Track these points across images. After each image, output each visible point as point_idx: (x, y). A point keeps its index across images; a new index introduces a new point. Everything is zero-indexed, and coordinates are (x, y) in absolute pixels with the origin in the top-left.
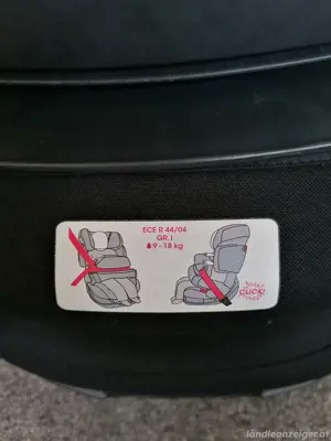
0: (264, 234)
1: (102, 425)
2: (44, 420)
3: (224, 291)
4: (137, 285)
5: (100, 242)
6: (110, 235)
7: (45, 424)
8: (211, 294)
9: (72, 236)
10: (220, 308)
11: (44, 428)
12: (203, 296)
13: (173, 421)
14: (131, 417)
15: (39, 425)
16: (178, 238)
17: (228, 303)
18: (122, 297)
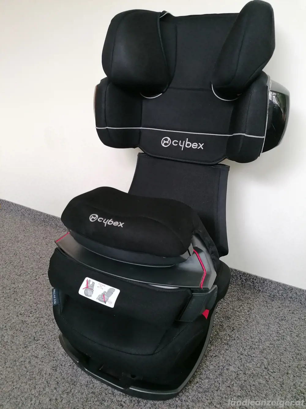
0: (117, 292)
1: (72, 380)
2: (54, 368)
3: (106, 300)
4: (93, 293)
5: (91, 283)
6: (93, 282)
7: (53, 370)
8: (103, 300)
9: (87, 280)
10: (103, 303)
11: (52, 370)
12: (102, 299)
13: (97, 390)
14: (83, 382)
15: (51, 369)
16: (103, 287)
17: (105, 303)
18: (89, 295)
